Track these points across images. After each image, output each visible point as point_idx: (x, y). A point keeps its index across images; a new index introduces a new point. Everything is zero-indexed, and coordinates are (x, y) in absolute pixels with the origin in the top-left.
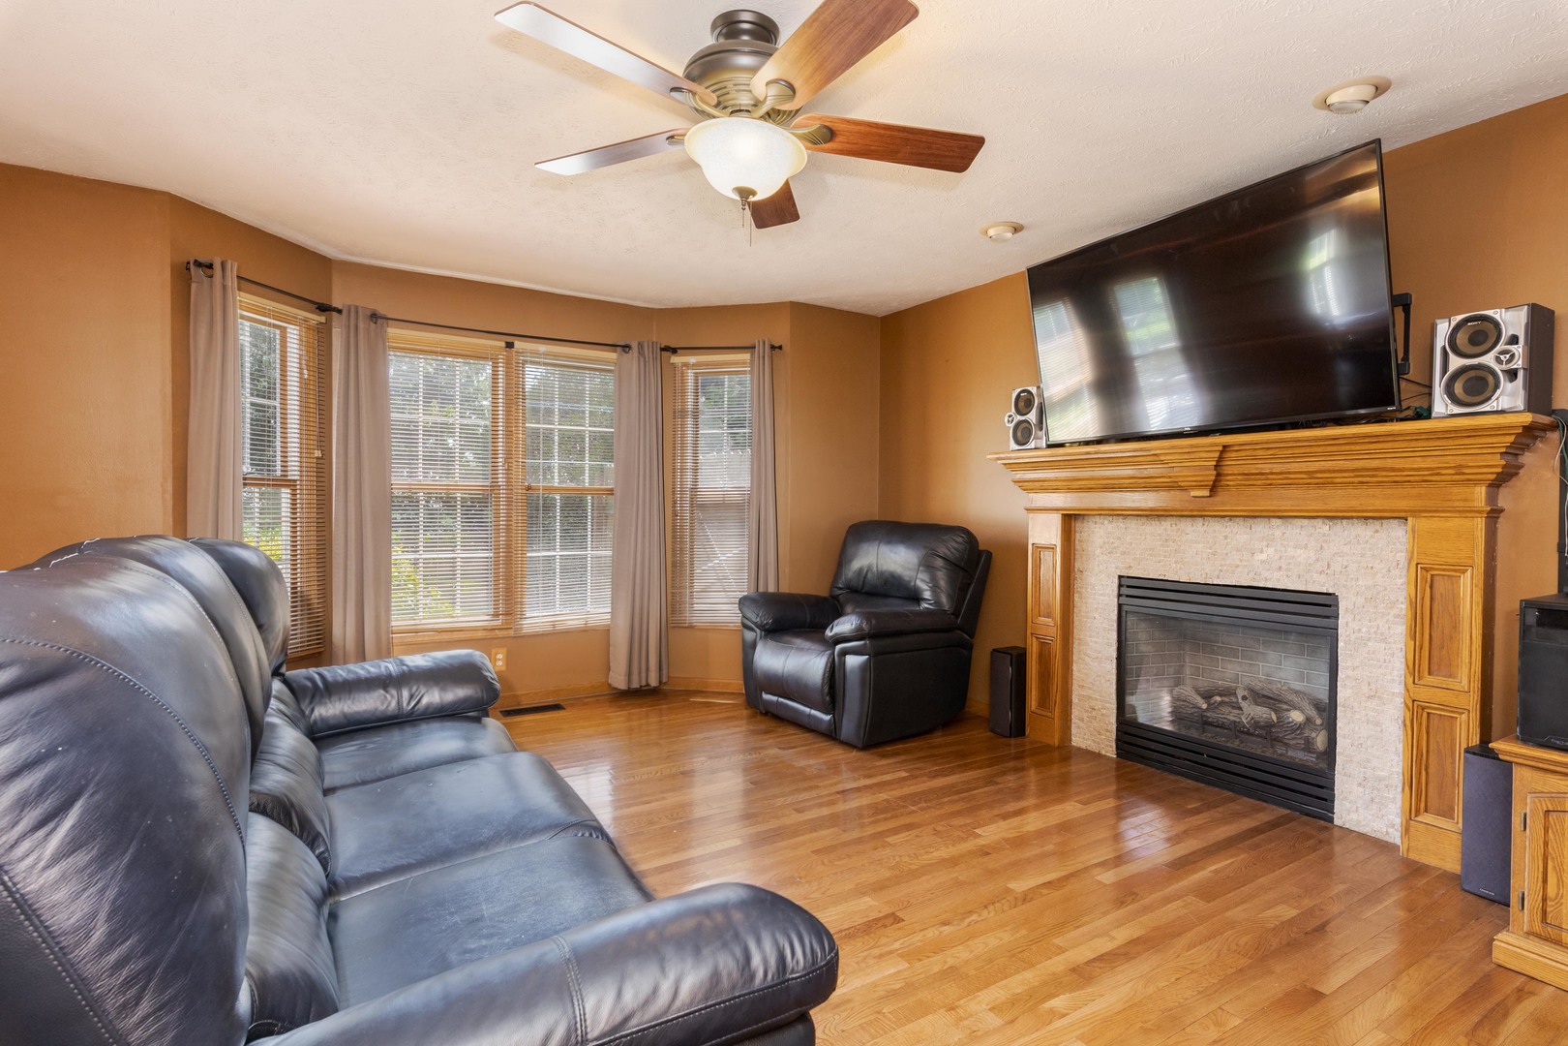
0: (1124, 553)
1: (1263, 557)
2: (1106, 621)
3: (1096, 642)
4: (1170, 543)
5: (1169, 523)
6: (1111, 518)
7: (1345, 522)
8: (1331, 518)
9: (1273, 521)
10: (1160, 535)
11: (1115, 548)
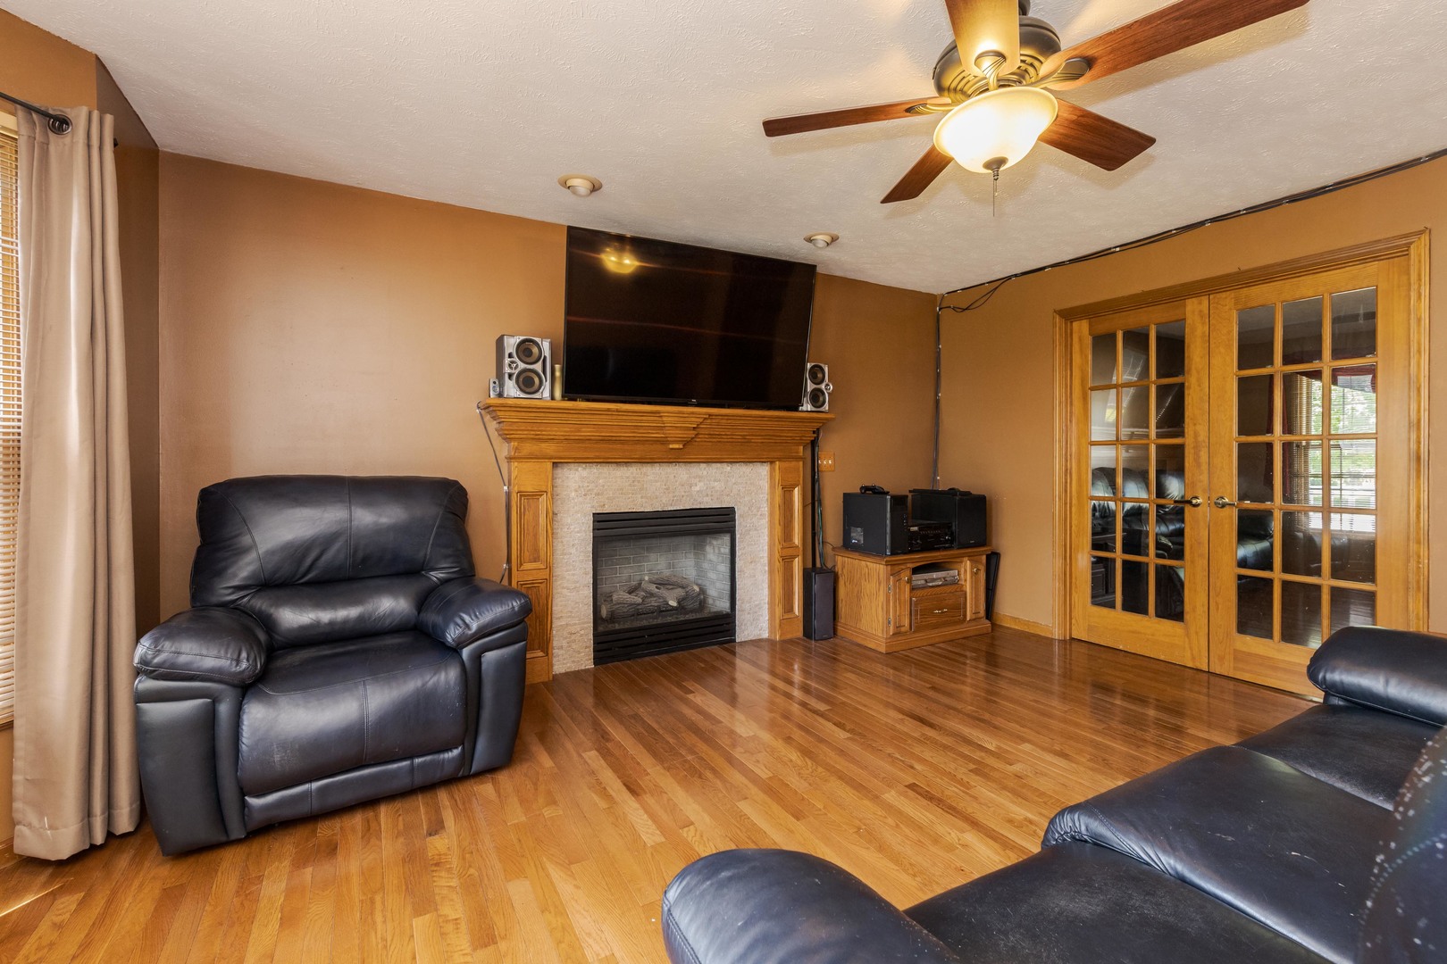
0: (598, 494)
1: (698, 488)
2: (582, 554)
3: (573, 575)
4: (636, 483)
5: (634, 468)
6: (584, 465)
7: (738, 464)
8: (731, 462)
9: (702, 464)
10: (628, 477)
11: (590, 490)
